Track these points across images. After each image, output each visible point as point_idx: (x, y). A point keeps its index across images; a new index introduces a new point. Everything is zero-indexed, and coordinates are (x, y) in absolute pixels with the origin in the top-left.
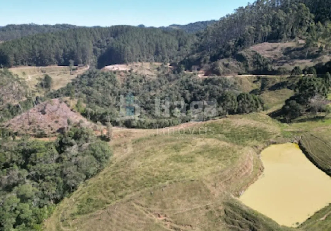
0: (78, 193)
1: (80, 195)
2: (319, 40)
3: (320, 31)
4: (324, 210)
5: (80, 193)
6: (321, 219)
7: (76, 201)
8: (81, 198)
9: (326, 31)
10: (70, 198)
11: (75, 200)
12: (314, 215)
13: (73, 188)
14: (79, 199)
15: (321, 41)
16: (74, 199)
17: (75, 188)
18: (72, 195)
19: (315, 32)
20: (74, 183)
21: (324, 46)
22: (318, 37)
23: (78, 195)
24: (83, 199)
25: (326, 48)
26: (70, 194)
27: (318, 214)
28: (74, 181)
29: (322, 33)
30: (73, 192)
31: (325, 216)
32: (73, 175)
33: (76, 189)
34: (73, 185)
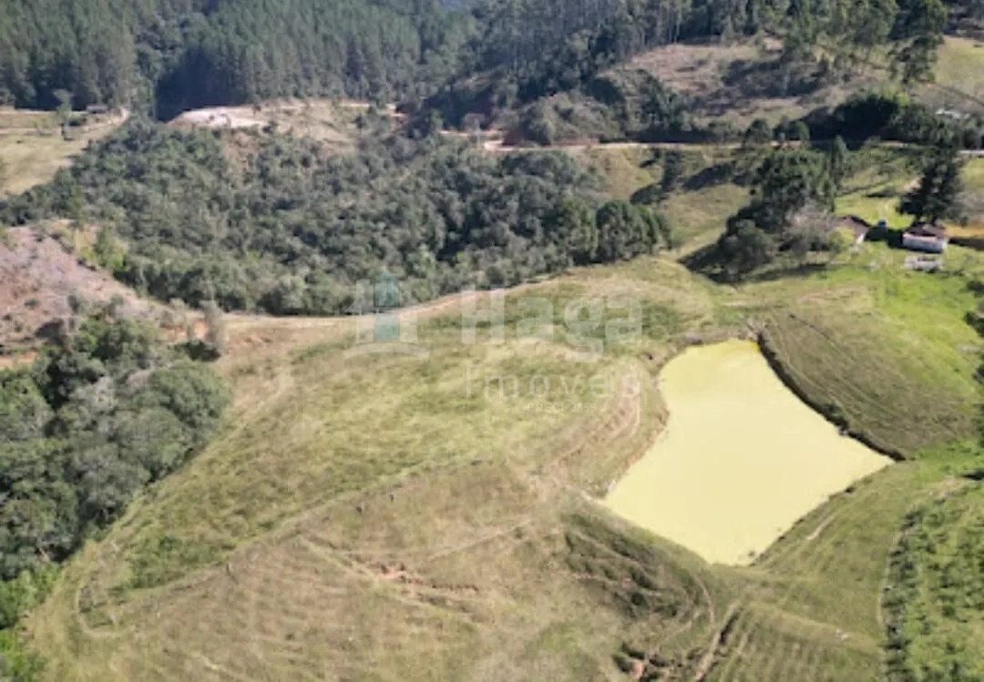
0: (129, 523)
1: (137, 531)
2: (819, 39)
3: (823, 13)
4: (816, 515)
5: (135, 525)
6: (810, 538)
7: (126, 547)
8: (138, 538)
9: (837, 15)
10: (105, 542)
11: (122, 545)
12: (793, 528)
13: (111, 510)
14: (134, 541)
15: (824, 43)
16: (118, 542)
17: (117, 510)
18: (110, 531)
19: (810, 18)
20: (111, 498)
21: (832, 59)
22: (817, 31)
23: (129, 530)
24: (147, 541)
25: (836, 64)
26: (102, 528)
27: (802, 526)
28: (110, 490)
29: (826, 19)
30: (111, 521)
31: (819, 530)
32: (107, 473)
33: (121, 514)
34: (110, 503)
